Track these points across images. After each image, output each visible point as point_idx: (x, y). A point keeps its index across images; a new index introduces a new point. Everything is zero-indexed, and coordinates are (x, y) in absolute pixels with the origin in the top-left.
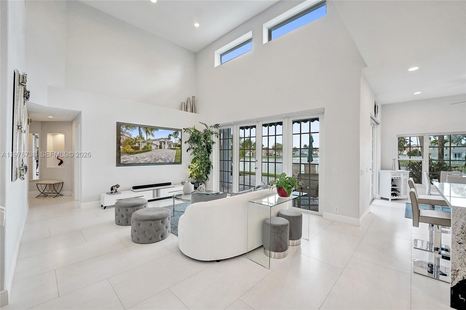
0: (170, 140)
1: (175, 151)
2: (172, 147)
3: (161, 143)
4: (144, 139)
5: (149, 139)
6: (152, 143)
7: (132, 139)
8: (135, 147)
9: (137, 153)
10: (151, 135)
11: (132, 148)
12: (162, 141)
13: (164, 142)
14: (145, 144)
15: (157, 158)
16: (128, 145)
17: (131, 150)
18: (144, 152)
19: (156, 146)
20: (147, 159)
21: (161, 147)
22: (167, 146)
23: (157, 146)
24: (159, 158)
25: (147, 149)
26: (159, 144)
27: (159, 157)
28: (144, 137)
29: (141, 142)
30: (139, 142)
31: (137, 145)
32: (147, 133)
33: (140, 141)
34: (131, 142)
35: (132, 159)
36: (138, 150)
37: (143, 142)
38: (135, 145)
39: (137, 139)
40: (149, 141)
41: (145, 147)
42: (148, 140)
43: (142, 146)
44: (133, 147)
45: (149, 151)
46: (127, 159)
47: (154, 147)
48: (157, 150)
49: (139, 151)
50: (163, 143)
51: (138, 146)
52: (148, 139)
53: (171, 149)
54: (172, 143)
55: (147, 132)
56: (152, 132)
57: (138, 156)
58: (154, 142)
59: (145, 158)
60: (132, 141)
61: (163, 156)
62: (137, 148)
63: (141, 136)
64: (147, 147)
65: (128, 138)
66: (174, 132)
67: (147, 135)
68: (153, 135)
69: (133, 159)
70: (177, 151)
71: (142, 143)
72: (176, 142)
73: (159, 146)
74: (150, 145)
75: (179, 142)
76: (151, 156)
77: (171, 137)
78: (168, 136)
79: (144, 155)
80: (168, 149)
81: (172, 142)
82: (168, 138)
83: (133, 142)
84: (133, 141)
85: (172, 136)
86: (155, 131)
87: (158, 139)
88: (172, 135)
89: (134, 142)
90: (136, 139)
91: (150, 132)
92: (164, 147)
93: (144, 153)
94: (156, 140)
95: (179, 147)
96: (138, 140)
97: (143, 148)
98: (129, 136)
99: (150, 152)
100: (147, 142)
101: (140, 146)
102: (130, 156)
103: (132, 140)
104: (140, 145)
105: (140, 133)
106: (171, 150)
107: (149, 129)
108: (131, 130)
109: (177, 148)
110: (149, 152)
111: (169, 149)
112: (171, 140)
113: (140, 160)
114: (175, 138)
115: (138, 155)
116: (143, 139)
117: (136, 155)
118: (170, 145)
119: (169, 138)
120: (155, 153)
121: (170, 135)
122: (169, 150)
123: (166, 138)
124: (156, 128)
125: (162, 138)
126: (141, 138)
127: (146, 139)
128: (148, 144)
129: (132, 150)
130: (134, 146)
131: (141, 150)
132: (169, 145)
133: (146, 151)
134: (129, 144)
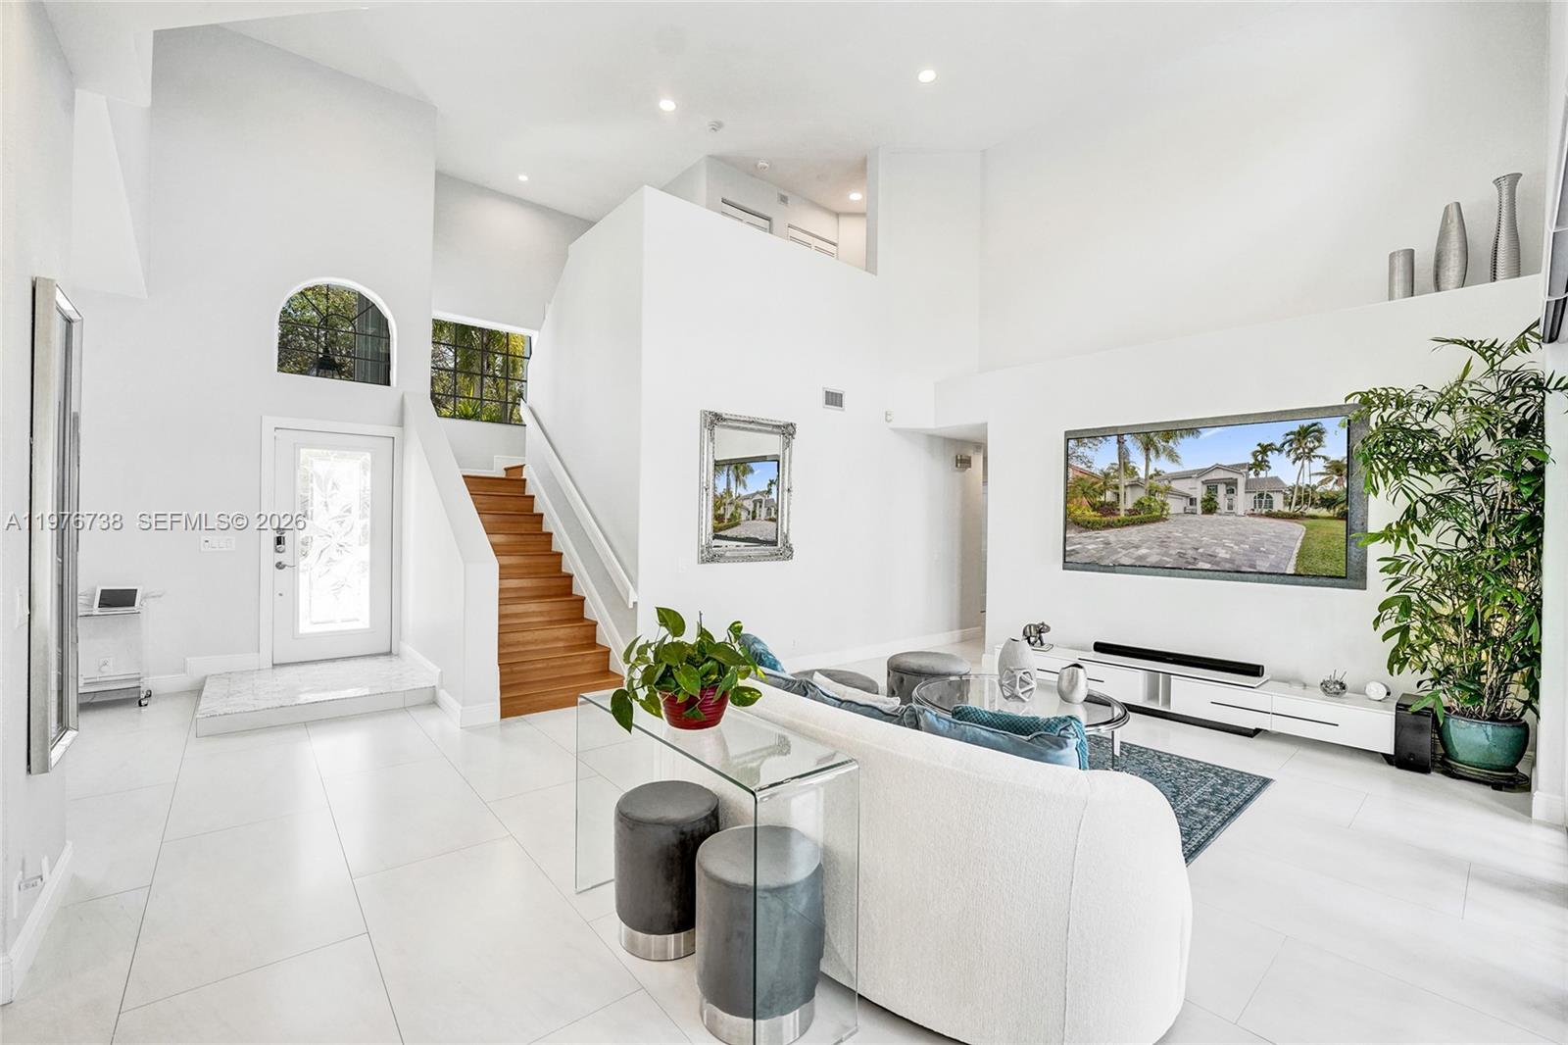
0: (1262, 474)
1: (1298, 530)
2: (1279, 505)
3: (1212, 487)
4: (1137, 475)
5: (1158, 474)
6: (1168, 491)
7: (1092, 475)
8: (1103, 504)
9: (1109, 526)
10: (1163, 457)
11: (1093, 507)
12: (1220, 481)
13: (1227, 484)
14: (1140, 494)
15: (1191, 553)
16: (1079, 498)
17: (1090, 515)
18: (1133, 523)
19: (1185, 502)
20: (1143, 551)
21: (1210, 507)
22: (1243, 501)
23: (1192, 501)
24: (1202, 555)
25: (1145, 515)
26: (1200, 493)
27: (1201, 550)
28: (1134, 468)
29: (1126, 487)
30: (1117, 487)
31: (1109, 496)
32: (1147, 450)
33: (1121, 480)
34: (1089, 488)
35: (1090, 547)
36: (1114, 514)
37: (1131, 486)
38: (1103, 499)
39: (1109, 474)
40: (1155, 482)
41: (1140, 503)
42: (1151, 477)
43: (1128, 502)
44: (1095, 504)
45: (1154, 522)
46: (1075, 544)
47: (1175, 506)
48: (1190, 517)
49: (1115, 518)
50: (1222, 489)
51: (1114, 499)
52: (1151, 472)
53: (1269, 515)
54: (1278, 487)
55: (1148, 446)
56: (1171, 443)
57: (1112, 539)
58: (1175, 485)
59: (1137, 547)
60: (1093, 484)
61: (1224, 546)
62: (1109, 509)
63: (1124, 465)
64: (1146, 503)
65: (1080, 475)
66: (1292, 433)
67: (1148, 459)
68: (1173, 457)
69: (1094, 546)
70: (1309, 528)
71: (1129, 489)
72: (1305, 481)
73: (1204, 501)
74: (1159, 497)
75: (1322, 482)
76: (1163, 543)
77: (1272, 457)
78: (1254, 455)
79: (1133, 534)
80: (1253, 515)
81: (1276, 480)
82: (1252, 461)
83: (1096, 486)
84: (1097, 483)
85: (1280, 451)
86: (1181, 440)
87: (1194, 471)
88: (1278, 446)
89: (1100, 487)
90: (1107, 475)
91: (1161, 444)
92: (1230, 507)
93: (1134, 530)
94: (1186, 476)
95: (1328, 507)
96: (1115, 477)
97: (1130, 506)
98: (1083, 466)
99: (1160, 525)
100: (1148, 485)
101: (1118, 500)
102: (1084, 534)
103: (1094, 480)
104: (1122, 497)
105: (1123, 454)
106: (1267, 520)
107: (1157, 437)
108: (1091, 445)
109: (1311, 511)
110: (1152, 526)
111: (1261, 515)
112: (1271, 474)
113: (1119, 553)
114: (1298, 458)
115: (1110, 534)
116: (1133, 472)
117: (1104, 533)
118: (1263, 499)
119: (1260, 464)
120: (1185, 530)
121: (1265, 449)
122: (1257, 519)
123: (1243, 466)
124: (1191, 429)
125: (1218, 467)
126: (1125, 471)
127: (1142, 475)
128: (1152, 492)
129: (1092, 513)
130: (1098, 499)
131: (1122, 514)
132: (1261, 496)
133: (1142, 522)
134: (1085, 493)
